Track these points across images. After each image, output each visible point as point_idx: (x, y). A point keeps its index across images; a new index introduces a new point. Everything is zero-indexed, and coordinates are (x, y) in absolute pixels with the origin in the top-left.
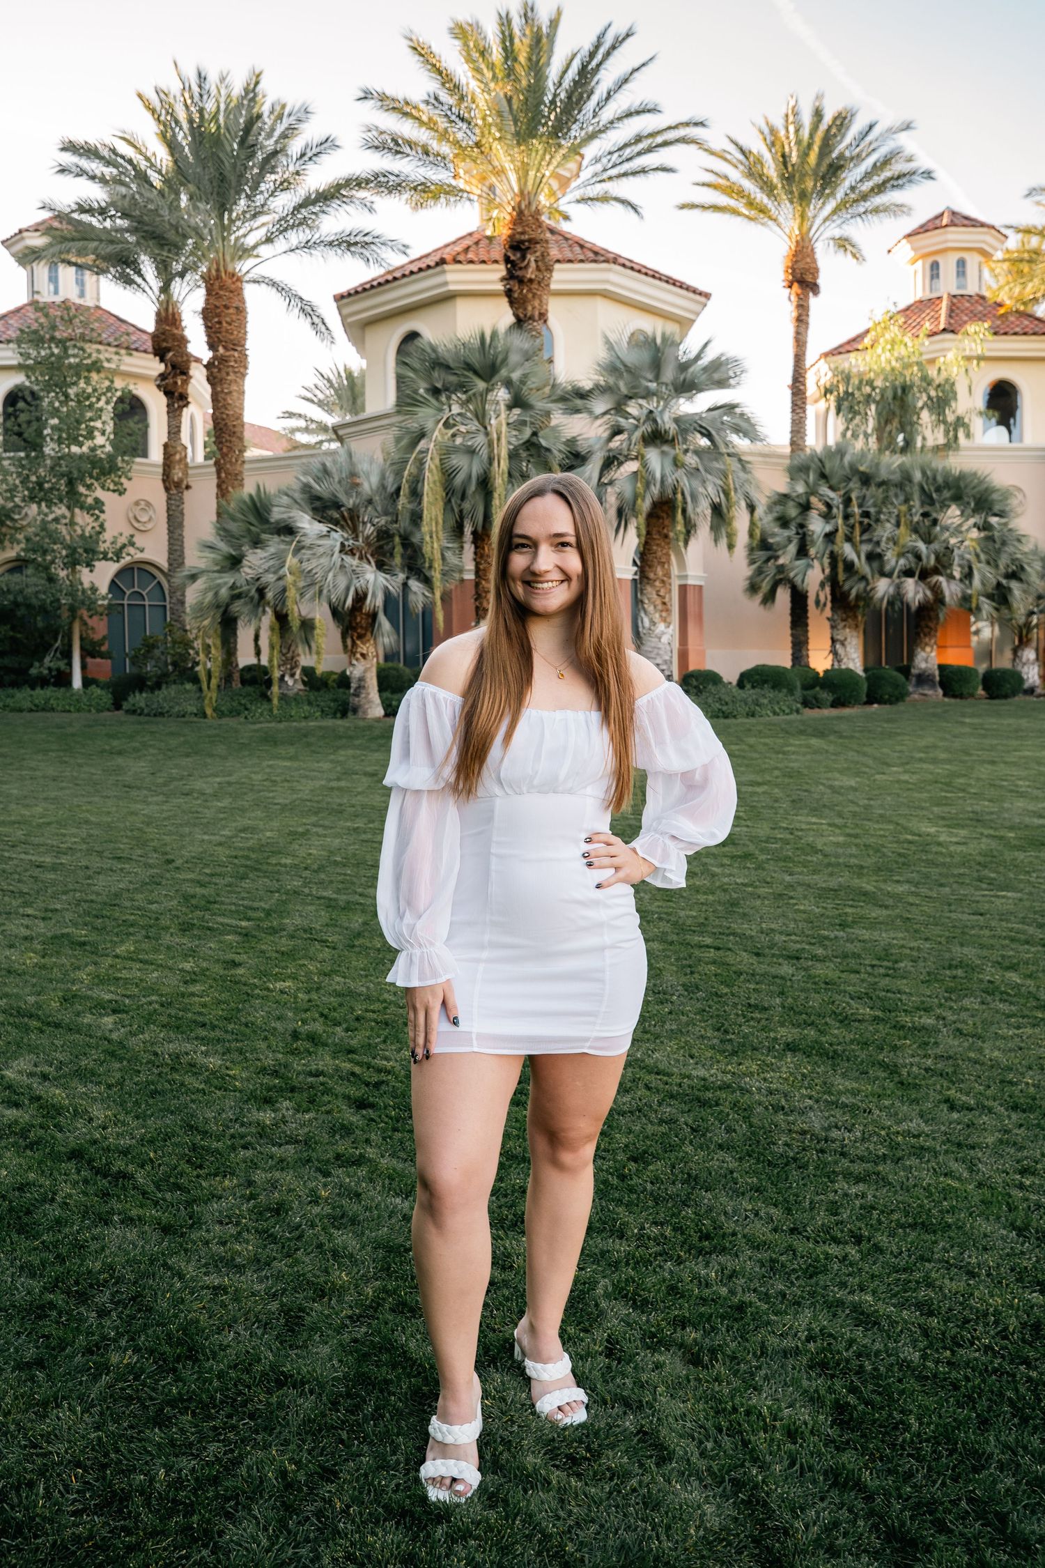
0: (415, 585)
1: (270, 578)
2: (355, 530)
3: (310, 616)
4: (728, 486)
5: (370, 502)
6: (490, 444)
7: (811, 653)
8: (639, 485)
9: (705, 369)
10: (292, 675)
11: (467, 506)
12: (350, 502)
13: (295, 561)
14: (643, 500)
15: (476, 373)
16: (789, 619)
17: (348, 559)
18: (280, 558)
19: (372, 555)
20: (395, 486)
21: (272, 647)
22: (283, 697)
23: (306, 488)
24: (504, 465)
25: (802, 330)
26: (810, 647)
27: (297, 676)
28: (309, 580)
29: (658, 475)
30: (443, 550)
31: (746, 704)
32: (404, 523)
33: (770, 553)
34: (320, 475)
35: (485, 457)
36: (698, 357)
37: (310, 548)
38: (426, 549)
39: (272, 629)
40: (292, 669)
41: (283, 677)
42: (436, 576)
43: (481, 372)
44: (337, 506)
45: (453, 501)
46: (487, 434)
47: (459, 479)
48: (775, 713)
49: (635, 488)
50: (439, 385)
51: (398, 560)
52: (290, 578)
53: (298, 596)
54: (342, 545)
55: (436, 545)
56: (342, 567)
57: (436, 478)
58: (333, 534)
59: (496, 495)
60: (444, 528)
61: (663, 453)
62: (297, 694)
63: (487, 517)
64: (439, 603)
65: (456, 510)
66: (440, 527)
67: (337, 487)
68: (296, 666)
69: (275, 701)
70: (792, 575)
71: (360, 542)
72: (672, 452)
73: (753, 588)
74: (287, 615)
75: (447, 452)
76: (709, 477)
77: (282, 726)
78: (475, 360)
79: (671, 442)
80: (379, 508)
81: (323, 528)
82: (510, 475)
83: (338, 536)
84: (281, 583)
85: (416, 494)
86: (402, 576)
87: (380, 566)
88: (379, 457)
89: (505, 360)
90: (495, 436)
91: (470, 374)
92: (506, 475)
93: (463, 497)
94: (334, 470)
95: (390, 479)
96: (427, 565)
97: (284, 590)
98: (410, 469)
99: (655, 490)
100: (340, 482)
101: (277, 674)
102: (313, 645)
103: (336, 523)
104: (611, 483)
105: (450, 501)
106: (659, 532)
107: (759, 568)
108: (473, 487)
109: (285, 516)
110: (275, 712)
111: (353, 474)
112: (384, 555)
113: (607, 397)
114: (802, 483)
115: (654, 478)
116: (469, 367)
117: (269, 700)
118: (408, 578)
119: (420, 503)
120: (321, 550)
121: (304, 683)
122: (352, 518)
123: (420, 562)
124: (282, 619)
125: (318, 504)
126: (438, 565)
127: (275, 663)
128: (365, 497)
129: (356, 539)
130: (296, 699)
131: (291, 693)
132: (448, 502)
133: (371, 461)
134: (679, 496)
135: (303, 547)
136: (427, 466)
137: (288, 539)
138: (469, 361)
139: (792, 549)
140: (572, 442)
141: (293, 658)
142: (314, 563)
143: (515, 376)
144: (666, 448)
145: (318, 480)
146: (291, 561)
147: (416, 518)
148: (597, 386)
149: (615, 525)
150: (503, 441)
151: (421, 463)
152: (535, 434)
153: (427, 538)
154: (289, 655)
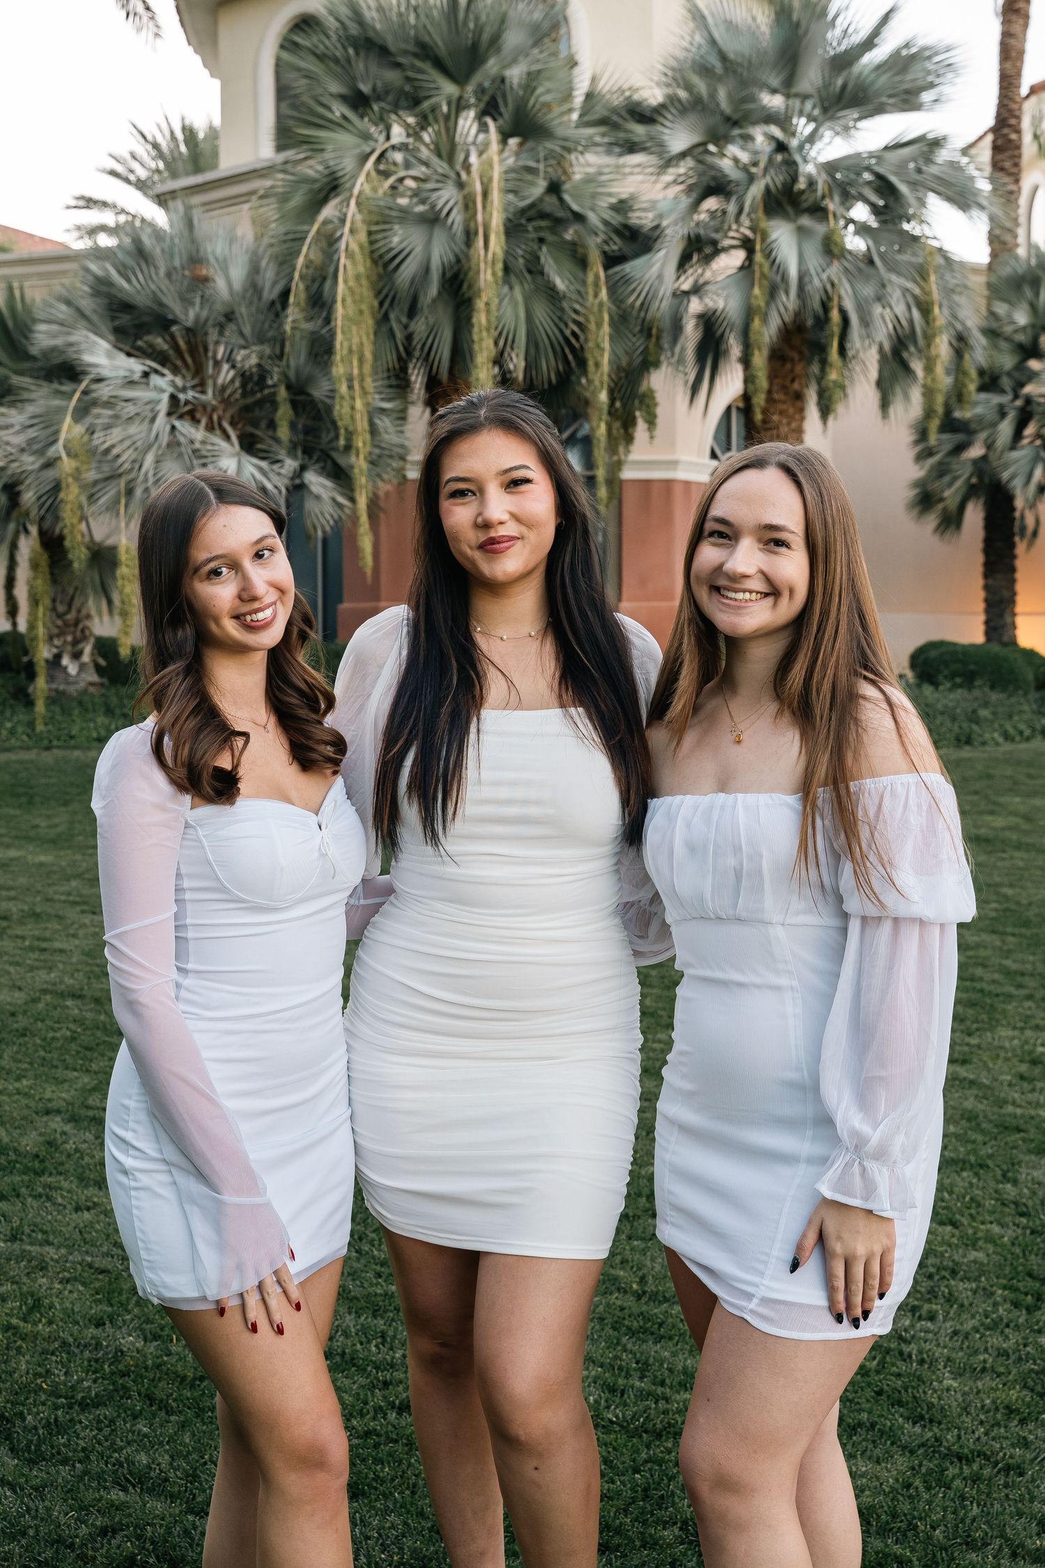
0: (316, 481)
1: (30, 462)
2: (198, 371)
3: (110, 542)
4: (927, 293)
5: (229, 316)
6: (468, 205)
7: (1019, 621)
8: (757, 291)
9: (880, 68)
10: (76, 656)
11: (419, 327)
12: (190, 316)
13: (79, 429)
14: (765, 320)
15: (439, 65)
16: (980, 559)
17: (184, 427)
18: (48, 424)
19: (232, 424)
20: (278, 289)
21: (34, 601)
22: (56, 699)
23: (102, 287)
24: (497, 244)
25: (1016, 28)
26: (1019, 608)
27: (86, 658)
28: (106, 468)
29: (793, 272)
30: (373, 413)
31: (954, 719)
32: (297, 357)
33: (960, 437)
34: (130, 262)
35: (458, 228)
36: (869, 43)
37: (108, 404)
38: (341, 410)
39: (34, 566)
40: (76, 642)
41: (58, 657)
42: (359, 464)
43: (449, 63)
44: (164, 323)
45: (392, 316)
46: (461, 185)
47: (408, 271)
48: (1007, 737)
49: (748, 295)
50: (365, 88)
51: (284, 432)
52: (67, 464)
53: (83, 499)
54: (173, 398)
55: (359, 404)
56: (174, 444)
57: (361, 269)
58: (155, 380)
59: (480, 304)
60: (375, 371)
61: (802, 232)
62: (85, 691)
63: (461, 354)
64: (364, 519)
65: (399, 335)
66: (367, 368)
67: (165, 284)
68: (84, 638)
69: (40, 707)
70: (1005, 476)
71: (209, 397)
72: (820, 229)
73: (925, 500)
74: (61, 538)
75: (380, 220)
76: (894, 278)
77: (48, 758)
78: (439, 40)
79: (818, 211)
80: (247, 330)
81: (136, 366)
82: (507, 269)
83: (164, 383)
84: (51, 474)
85: (320, 303)
86: (290, 465)
87: (249, 445)
88: (246, 231)
89: (495, 40)
90: (478, 187)
91: (426, 66)
92: (499, 266)
93: (412, 312)
94: (158, 251)
95: (269, 274)
96: (342, 442)
97: (57, 487)
98: (307, 253)
99: (789, 302)
100: (169, 275)
101: (44, 652)
102: (116, 597)
103: (163, 359)
104: (697, 290)
105: (386, 317)
106: (784, 388)
107: (940, 463)
108: (433, 290)
109: (59, 342)
110: (40, 728)
111: (195, 259)
112: (256, 424)
113: (692, 118)
114: (1025, 306)
115: (785, 278)
116: (425, 51)
117: (29, 703)
118: (303, 468)
119: (328, 320)
120: (131, 409)
121: (98, 669)
122: (193, 350)
123: (325, 438)
124: (53, 545)
125: (125, 319)
126: (362, 442)
127: (41, 631)
128: (218, 307)
129: (201, 387)
130: (82, 701)
131: (72, 690)
132: (383, 320)
133: (232, 240)
134: (835, 315)
135: (95, 403)
136: (343, 245)
137: (66, 388)
138: (427, 39)
139: (1006, 429)
140: (622, 206)
141: (77, 622)
142: (116, 434)
143: (515, 74)
144: (805, 221)
145: (123, 271)
146: (70, 429)
147: (322, 349)
148: (672, 100)
149: (692, 377)
150: (496, 196)
151: (330, 241)
152: (554, 188)
153: (343, 389)
154: (71, 617)
